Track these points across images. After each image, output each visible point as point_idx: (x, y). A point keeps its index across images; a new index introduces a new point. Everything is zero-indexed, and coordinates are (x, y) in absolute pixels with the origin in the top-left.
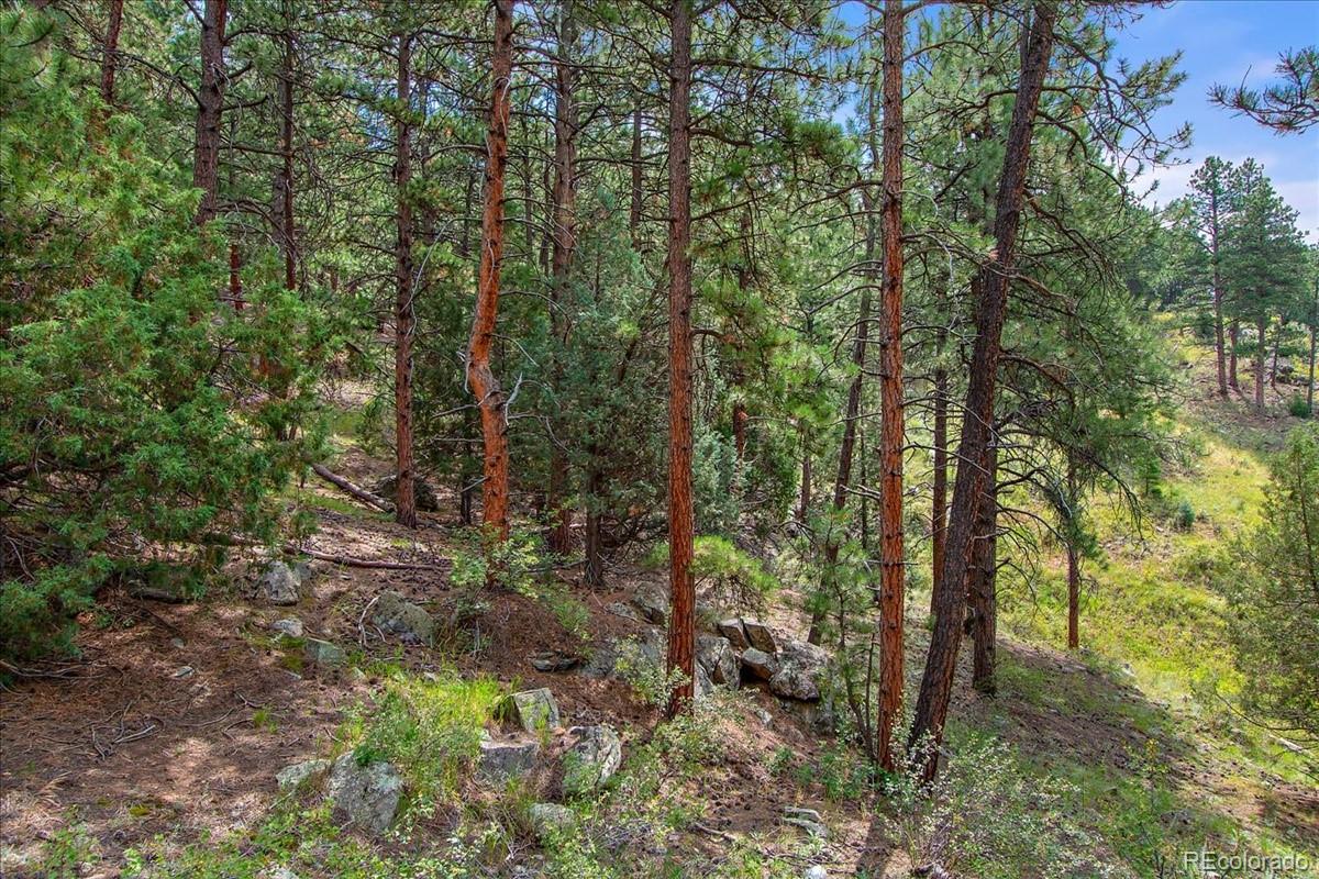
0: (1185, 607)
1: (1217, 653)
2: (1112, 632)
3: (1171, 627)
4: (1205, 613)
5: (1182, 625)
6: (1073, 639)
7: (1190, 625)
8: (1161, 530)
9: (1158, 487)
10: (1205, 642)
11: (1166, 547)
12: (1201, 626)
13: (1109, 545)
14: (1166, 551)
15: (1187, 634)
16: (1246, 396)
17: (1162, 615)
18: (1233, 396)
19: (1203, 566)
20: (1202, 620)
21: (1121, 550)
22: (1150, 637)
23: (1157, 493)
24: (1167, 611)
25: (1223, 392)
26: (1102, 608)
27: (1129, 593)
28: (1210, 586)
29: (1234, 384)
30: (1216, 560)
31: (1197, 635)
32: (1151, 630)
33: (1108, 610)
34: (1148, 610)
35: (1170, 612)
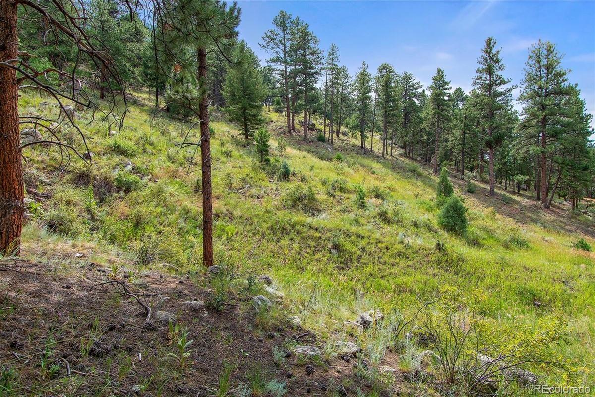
0: (293, 227)
1: (317, 256)
2: (245, 251)
3: (285, 242)
4: (306, 229)
5: (292, 239)
6: (208, 257)
7: (297, 239)
8: (272, 180)
9: (268, 157)
10: (309, 250)
11: (277, 189)
12: (304, 238)
13: (241, 191)
14: (277, 192)
15: (296, 246)
16: (299, 134)
17: (279, 234)
18: (294, 134)
19: (300, 199)
20: (304, 235)
21: (248, 193)
22: (272, 252)
23: (268, 160)
24: (280, 231)
25: (289, 132)
26: (237, 233)
27: (256, 221)
28: (305, 211)
29: (293, 128)
30: (307, 193)
31: (303, 245)
32: (272, 246)
33: (241, 234)
34: (269, 231)
35: (284, 230)
